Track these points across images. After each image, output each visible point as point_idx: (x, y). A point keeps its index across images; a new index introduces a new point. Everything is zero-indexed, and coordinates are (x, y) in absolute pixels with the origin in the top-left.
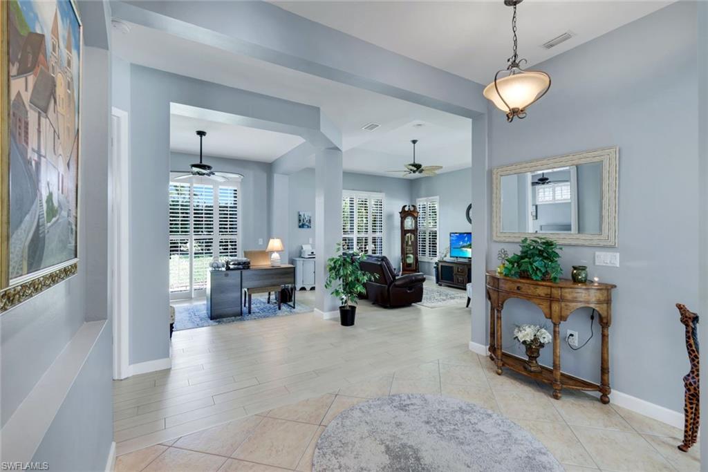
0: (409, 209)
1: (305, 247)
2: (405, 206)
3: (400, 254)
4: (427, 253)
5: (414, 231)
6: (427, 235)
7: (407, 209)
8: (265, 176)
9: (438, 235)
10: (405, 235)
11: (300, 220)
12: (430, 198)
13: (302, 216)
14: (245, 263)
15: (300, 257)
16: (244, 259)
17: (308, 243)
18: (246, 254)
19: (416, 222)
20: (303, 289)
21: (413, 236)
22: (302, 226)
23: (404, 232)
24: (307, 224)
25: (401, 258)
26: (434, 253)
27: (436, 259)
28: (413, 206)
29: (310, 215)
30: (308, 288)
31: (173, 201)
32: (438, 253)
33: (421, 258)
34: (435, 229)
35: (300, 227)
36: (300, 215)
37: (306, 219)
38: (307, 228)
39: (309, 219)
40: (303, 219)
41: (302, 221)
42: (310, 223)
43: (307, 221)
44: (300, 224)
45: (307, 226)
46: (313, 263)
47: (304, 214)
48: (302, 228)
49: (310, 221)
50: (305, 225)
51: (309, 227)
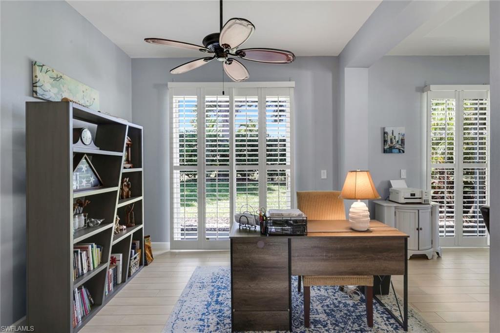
1: (396, 185)
8: (329, 77)
11: (385, 141)
13: (390, 134)
14: (296, 221)
15: (387, 198)
16: (296, 213)
17: (400, 178)
18: (302, 199)
22: (388, 150)
24: (398, 146)
29: (403, 132)
31: (210, 136)
35: (385, 151)
36: (385, 133)
37: (397, 139)
38: (398, 153)
39: (400, 139)
40: (391, 139)
41: (389, 142)
42: (402, 145)
43: (398, 142)
44: (386, 147)
45: (397, 150)
46: (415, 213)
47: (393, 131)
48: (390, 153)
49: (403, 141)
50: (395, 148)
51: (401, 151)
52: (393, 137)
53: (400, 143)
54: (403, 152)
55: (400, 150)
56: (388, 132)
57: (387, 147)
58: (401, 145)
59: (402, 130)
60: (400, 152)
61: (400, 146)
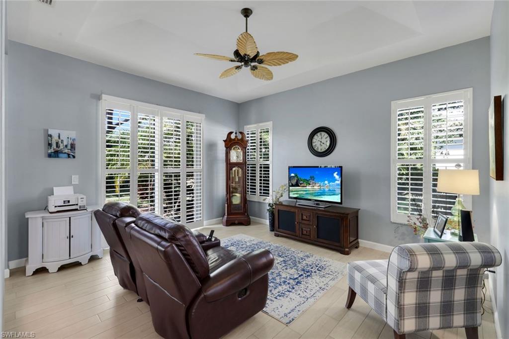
0: (236, 137)
2: (231, 133)
3: (225, 193)
4: (258, 191)
5: (242, 165)
6: (258, 169)
7: (233, 136)
9: (270, 169)
10: (232, 169)
11: (49, 145)
12: (261, 124)
13: (55, 138)
17: (70, 184)
19: (245, 153)
20: (42, 271)
21: (240, 170)
23: (230, 166)
24: (66, 151)
25: (226, 198)
26: (266, 192)
27: (269, 200)
28: (241, 133)
29: (73, 136)
30: (53, 267)
32: (270, 192)
33: (251, 197)
34: (267, 163)
35: (50, 156)
36: (49, 136)
37: (65, 143)
38: (66, 158)
39: (70, 143)
40: (57, 143)
41: (54, 146)
42: (73, 149)
43: (66, 146)
44: (49, 151)
45: (66, 155)
46: (66, 221)
47: (59, 134)
48: (55, 157)
49: (73, 146)
50: (62, 153)
51: (72, 156)
52: (60, 141)
53: (69, 147)
54: (74, 157)
55: (69, 155)
56: (53, 135)
57: (52, 150)
58: (71, 150)
59: (73, 134)
60: (69, 157)
61: (69, 151)
